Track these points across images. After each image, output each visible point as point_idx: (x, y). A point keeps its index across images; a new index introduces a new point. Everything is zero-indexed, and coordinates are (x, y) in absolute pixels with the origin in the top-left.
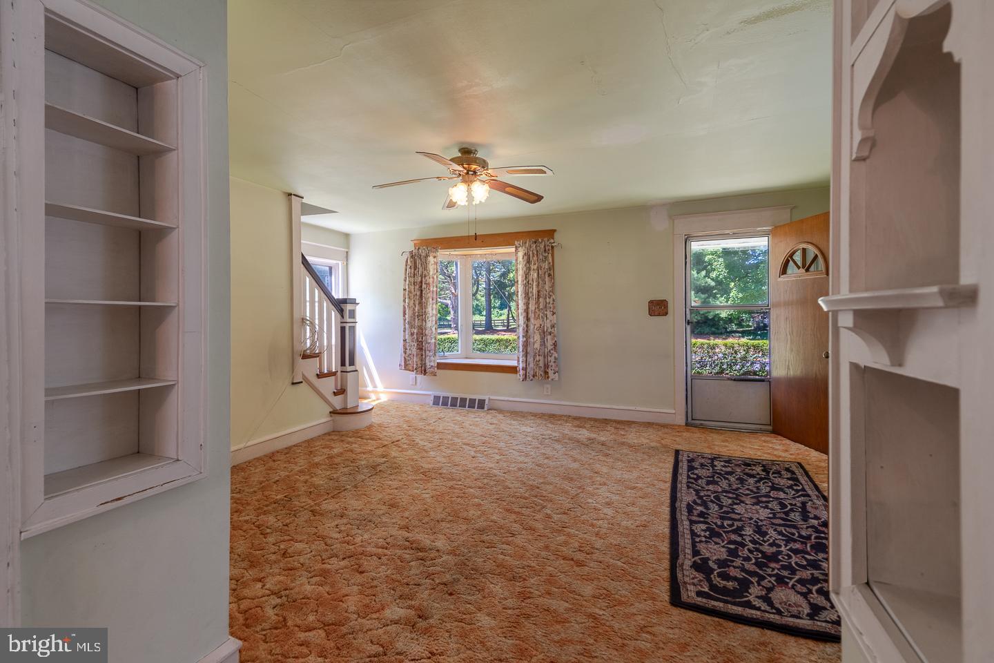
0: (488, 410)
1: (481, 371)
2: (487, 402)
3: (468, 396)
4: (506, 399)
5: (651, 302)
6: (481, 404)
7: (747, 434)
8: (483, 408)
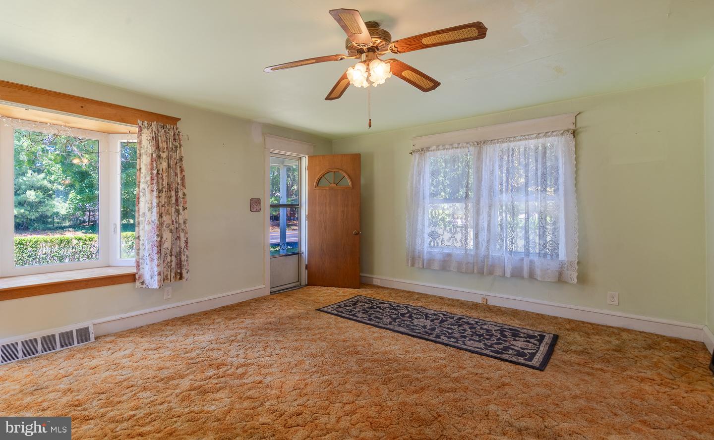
0: (96, 338)
1: (77, 289)
2: (91, 330)
3: (57, 331)
4: (118, 317)
5: (251, 200)
6: (83, 334)
7: (291, 292)
8: (88, 339)
